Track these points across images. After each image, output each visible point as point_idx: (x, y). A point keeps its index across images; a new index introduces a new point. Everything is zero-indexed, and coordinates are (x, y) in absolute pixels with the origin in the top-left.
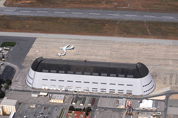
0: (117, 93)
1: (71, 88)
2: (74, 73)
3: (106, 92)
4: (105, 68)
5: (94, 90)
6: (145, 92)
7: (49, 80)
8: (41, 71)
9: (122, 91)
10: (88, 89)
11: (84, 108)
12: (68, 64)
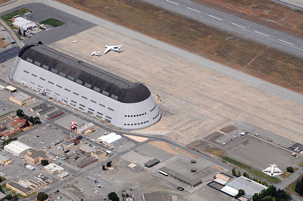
0: (95, 116)
1: (49, 92)
2: (58, 73)
3: (84, 110)
4: (94, 76)
5: (72, 103)
6: (125, 124)
7: (30, 74)
8: (25, 59)
9: (101, 115)
10: (66, 100)
11: (32, 117)
12: (58, 59)
